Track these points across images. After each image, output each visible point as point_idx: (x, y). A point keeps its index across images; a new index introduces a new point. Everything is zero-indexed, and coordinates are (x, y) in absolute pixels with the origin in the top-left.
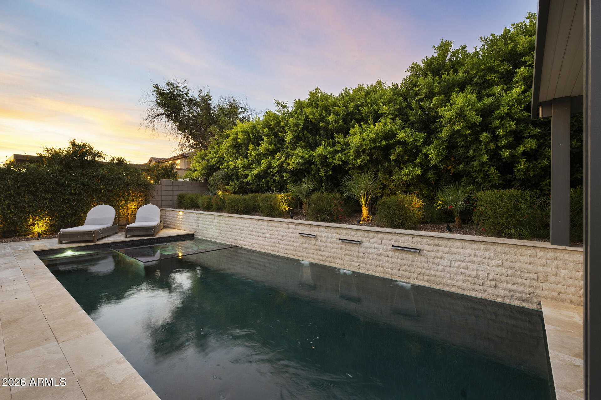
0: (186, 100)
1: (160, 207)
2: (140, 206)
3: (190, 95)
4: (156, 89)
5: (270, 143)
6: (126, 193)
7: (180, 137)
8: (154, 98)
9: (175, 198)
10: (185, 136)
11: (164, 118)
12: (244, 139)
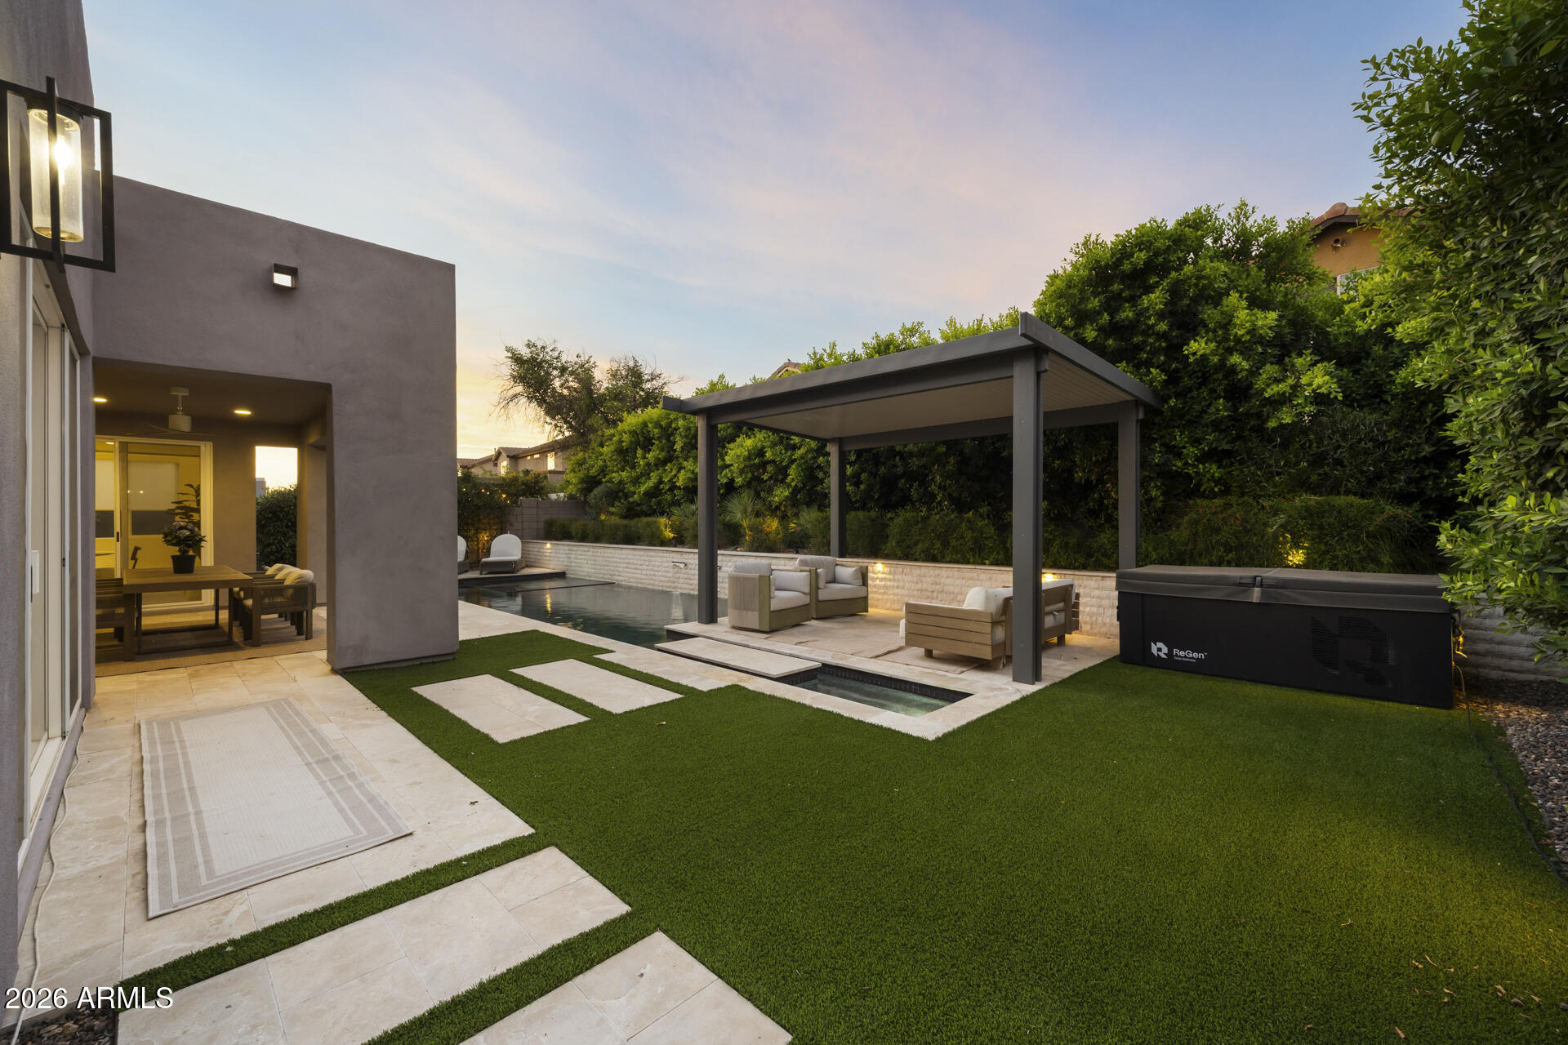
0: (555, 368)
1: (521, 538)
2: (495, 537)
3: (564, 359)
4: (510, 355)
5: (662, 450)
6: (476, 519)
7: (548, 428)
8: (508, 368)
9: (541, 525)
10: (556, 426)
11: (523, 400)
12: (631, 442)
